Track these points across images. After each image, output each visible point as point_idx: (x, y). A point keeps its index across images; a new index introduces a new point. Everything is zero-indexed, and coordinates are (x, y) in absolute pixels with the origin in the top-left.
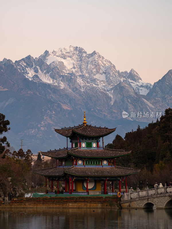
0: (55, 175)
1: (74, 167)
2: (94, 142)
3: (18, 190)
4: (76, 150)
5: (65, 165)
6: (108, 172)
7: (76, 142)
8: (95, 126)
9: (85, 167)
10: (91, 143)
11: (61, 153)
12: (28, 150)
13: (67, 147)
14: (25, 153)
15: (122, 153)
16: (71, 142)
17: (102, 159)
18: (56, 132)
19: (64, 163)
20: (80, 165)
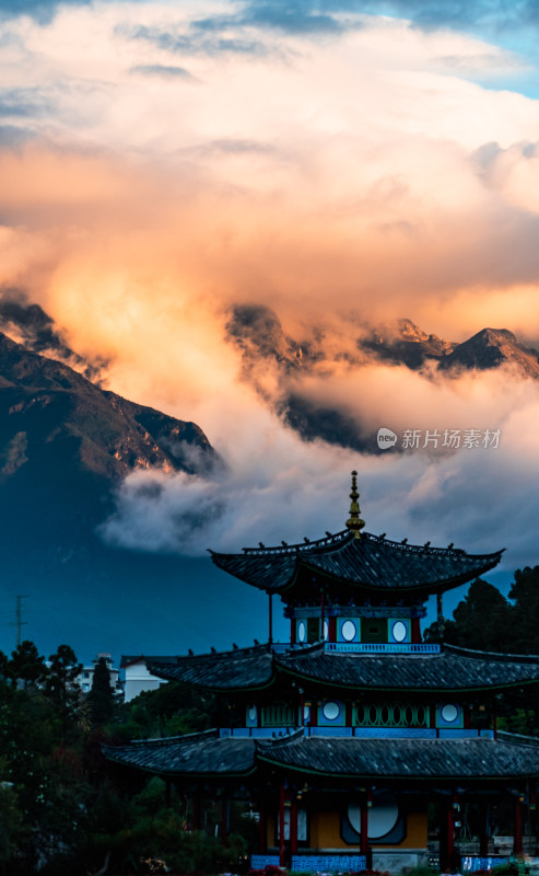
0: (213, 769)
1: (302, 733)
2: (400, 617)
3: (44, 840)
4: (313, 654)
5: (259, 726)
6: (465, 761)
7: (311, 615)
8: (404, 542)
9: (353, 734)
10: (384, 622)
11: (238, 665)
12: (61, 649)
13: (271, 639)
14: (48, 664)
15: (532, 671)
16: (289, 613)
17: (437, 699)
18: (219, 565)
19: (252, 715)
20: (331, 725)
